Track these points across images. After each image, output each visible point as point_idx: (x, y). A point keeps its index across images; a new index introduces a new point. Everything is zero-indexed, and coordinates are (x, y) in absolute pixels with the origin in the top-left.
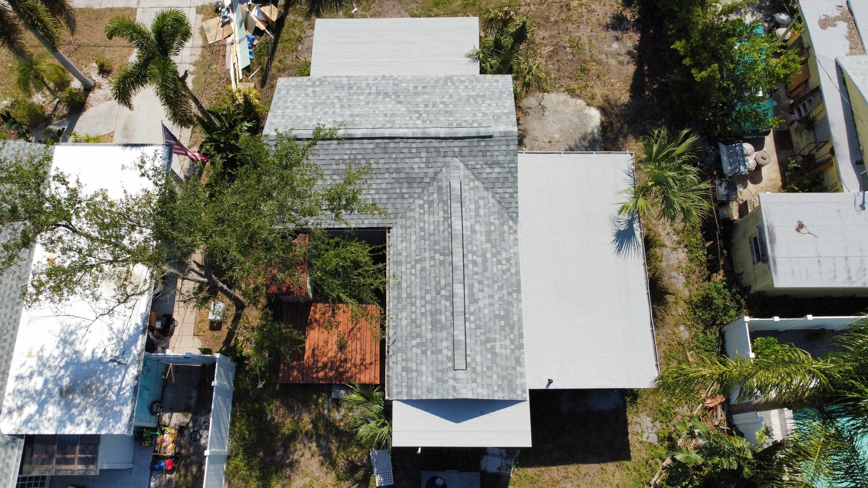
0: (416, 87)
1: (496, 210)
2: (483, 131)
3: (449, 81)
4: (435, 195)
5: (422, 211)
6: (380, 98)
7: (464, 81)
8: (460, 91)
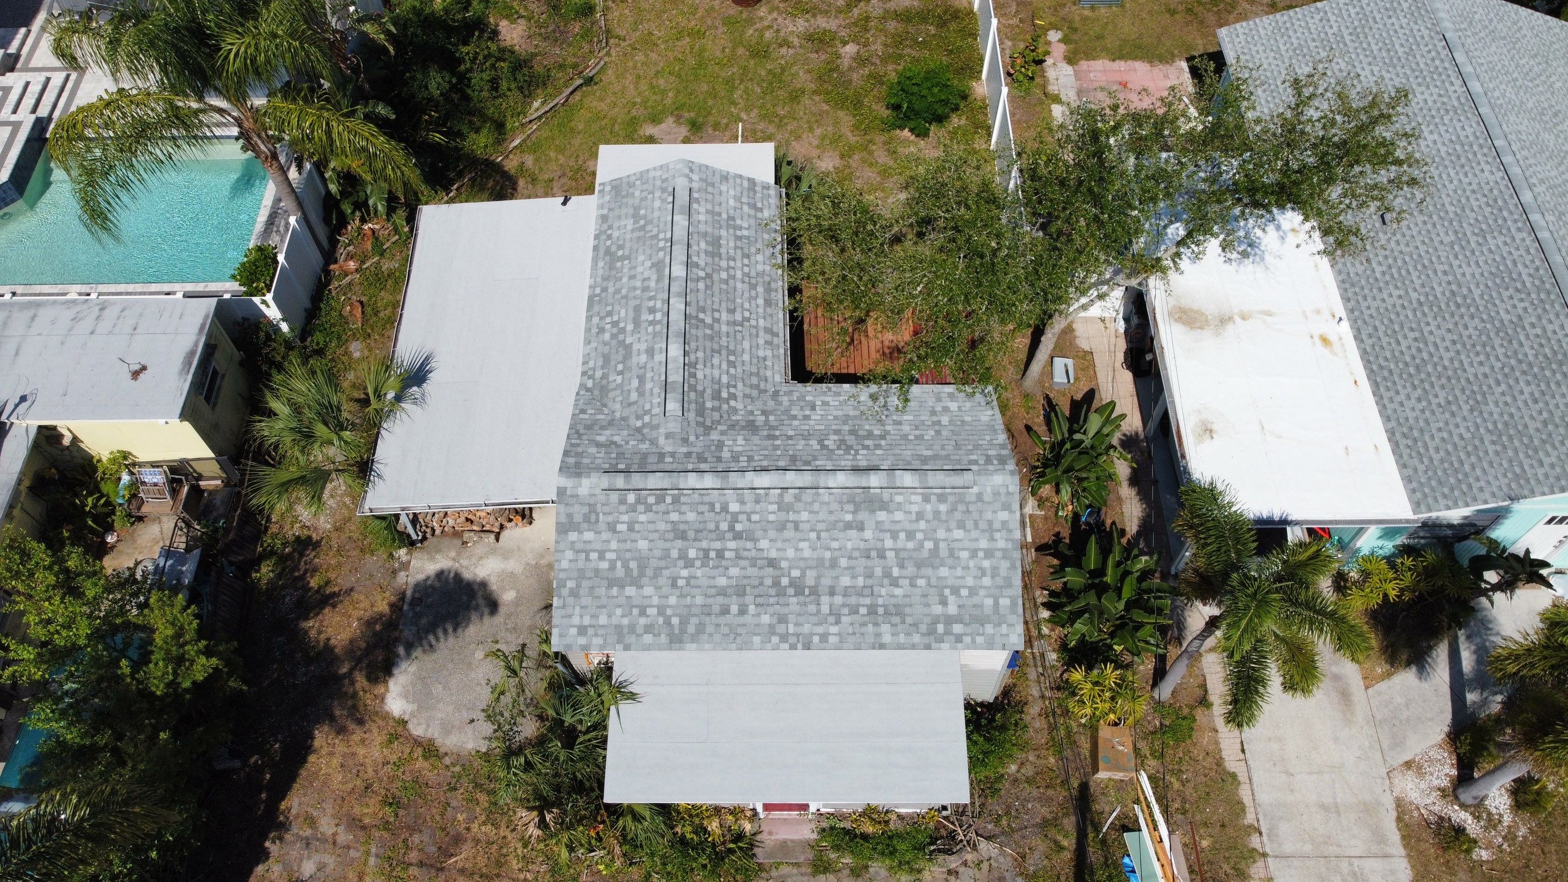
0: (743, 611)
1: (611, 395)
2: (620, 481)
3: (677, 631)
4: (709, 405)
5: (732, 390)
6: (810, 581)
7: (649, 629)
8: (655, 601)
